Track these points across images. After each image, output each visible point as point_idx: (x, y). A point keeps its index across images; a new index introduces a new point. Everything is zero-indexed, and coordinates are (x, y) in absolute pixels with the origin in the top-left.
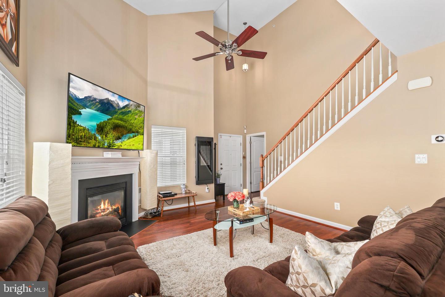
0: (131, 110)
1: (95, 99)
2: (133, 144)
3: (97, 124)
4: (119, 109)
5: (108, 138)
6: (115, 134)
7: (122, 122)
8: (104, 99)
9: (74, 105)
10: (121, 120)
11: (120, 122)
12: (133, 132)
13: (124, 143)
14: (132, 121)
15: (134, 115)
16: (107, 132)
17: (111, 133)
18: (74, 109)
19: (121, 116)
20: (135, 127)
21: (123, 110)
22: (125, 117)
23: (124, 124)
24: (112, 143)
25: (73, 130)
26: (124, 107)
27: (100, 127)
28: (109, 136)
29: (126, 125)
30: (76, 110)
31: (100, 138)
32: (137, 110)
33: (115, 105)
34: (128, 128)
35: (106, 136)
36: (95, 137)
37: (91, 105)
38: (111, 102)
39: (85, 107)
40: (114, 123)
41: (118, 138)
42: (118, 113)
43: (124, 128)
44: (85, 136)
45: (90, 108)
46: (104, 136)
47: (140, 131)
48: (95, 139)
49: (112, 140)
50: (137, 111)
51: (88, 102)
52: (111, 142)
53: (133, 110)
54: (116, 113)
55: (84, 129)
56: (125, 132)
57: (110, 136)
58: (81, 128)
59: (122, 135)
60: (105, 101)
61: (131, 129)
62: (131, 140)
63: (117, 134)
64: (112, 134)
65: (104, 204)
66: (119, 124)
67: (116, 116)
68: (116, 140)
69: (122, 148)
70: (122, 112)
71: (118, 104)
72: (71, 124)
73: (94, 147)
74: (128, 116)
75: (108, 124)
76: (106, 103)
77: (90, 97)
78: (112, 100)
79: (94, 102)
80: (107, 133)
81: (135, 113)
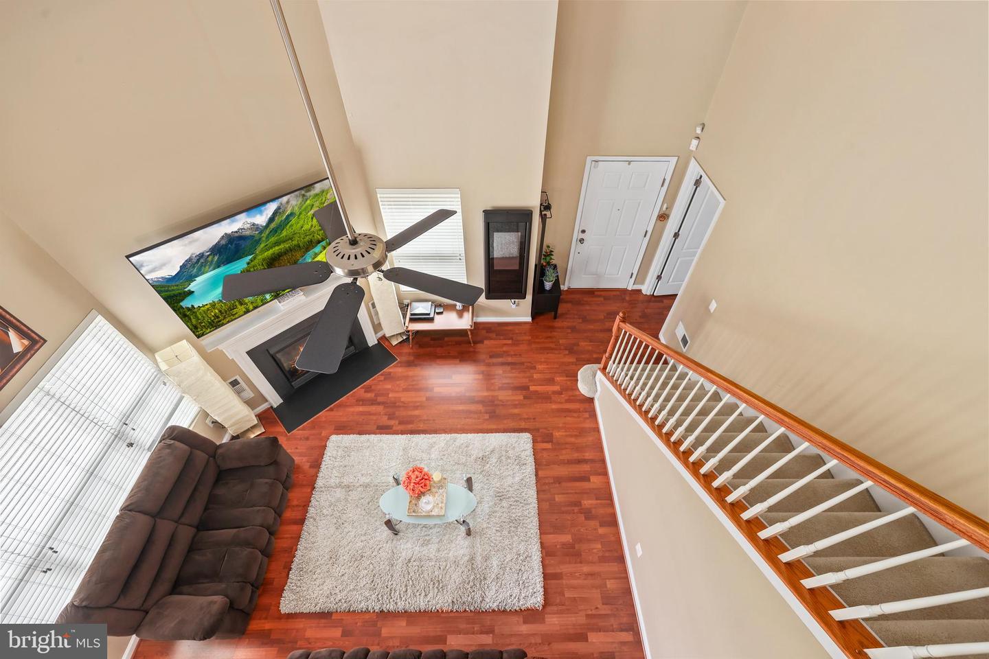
1: (201, 256)
4: (261, 232)
7: (282, 246)
8: (218, 243)
9: (173, 290)
10: (277, 243)
11: (277, 248)
12: (319, 242)
14: (306, 227)
15: (304, 213)
18: (175, 296)
19: (273, 239)
21: (273, 225)
22: (284, 233)
23: (287, 246)
25: (196, 317)
29: (295, 242)
30: (180, 294)
32: (307, 200)
33: (248, 233)
34: (301, 245)
37: (199, 269)
38: (236, 235)
39: (191, 279)
40: (264, 260)
42: (263, 239)
43: (291, 250)
44: (220, 312)
45: (203, 274)
48: (242, 305)
50: (309, 202)
51: (191, 268)
53: (296, 208)
54: (258, 242)
55: (213, 305)
56: (299, 254)
58: (208, 306)
60: (223, 242)
61: (310, 242)
66: (276, 252)
67: (262, 245)
70: (271, 232)
71: (254, 224)
72: (185, 315)
74: (292, 225)
75: (251, 270)
76: (226, 245)
77: (190, 260)
78: (235, 230)
79: (202, 260)
81: (305, 209)
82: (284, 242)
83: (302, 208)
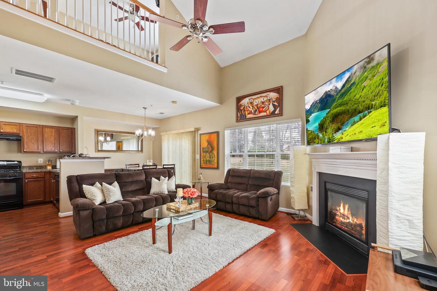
0: (355, 80)
1: (317, 102)
2: (361, 130)
3: (319, 124)
4: (337, 95)
5: (328, 134)
6: (334, 126)
7: (342, 108)
8: (323, 96)
10: (340, 105)
11: (339, 108)
12: (360, 112)
13: (345, 133)
14: (357, 96)
15: (360, 84)
16: (327, 127)
17: (330, 127)
19: (340, 101)
20: (364, 102)
21: (343, 91)
22: (345, 99)
23: (344, 109)
24: (332, 137)
26: (344, 86)
27: (321, 126)
28: (328, 131)
29: (348, 107)
31: (321, 135)
32: (366, 71)
33: (332, 93)
34: (350, 111)
35: (326, 132)
36: (318, 137)
37: (314, 110)
38: (329, 93)
39: (311, 114)
40: (332, 114)
41: (339, 129)
42: (337, 99)
43: (344, 113)
44: (312, 137)
45: (314, 113)
46: (324, 133)
47: (373, 103)
48: (318, 138)
49: (331, 134)
50: (366, 73)
51: (313, 107)
52: (331, 136)
53: (358, 78)
54: (334, 100)
55: (312, 132)
56: (346, 117)
57: (330, 131)
59: (343, 124)
61: (355, 110)
62: (356, 125)
63: (336, 126)
64: (331, 128)
66: (338, 111)
67: (335, 104)
68: (335, 133)
69: (343, 140)
70: (340, 95)
71: (336, 88)
73: (318, 143)
74: (351, 93)
75: (327, 119)
76: (324, 99)
77: (313, 103)
78: (329, 90)
79: (316, 105)
80: (327, 129)
81: (362, 80)
82: (343, 105)
83: (361, 79)
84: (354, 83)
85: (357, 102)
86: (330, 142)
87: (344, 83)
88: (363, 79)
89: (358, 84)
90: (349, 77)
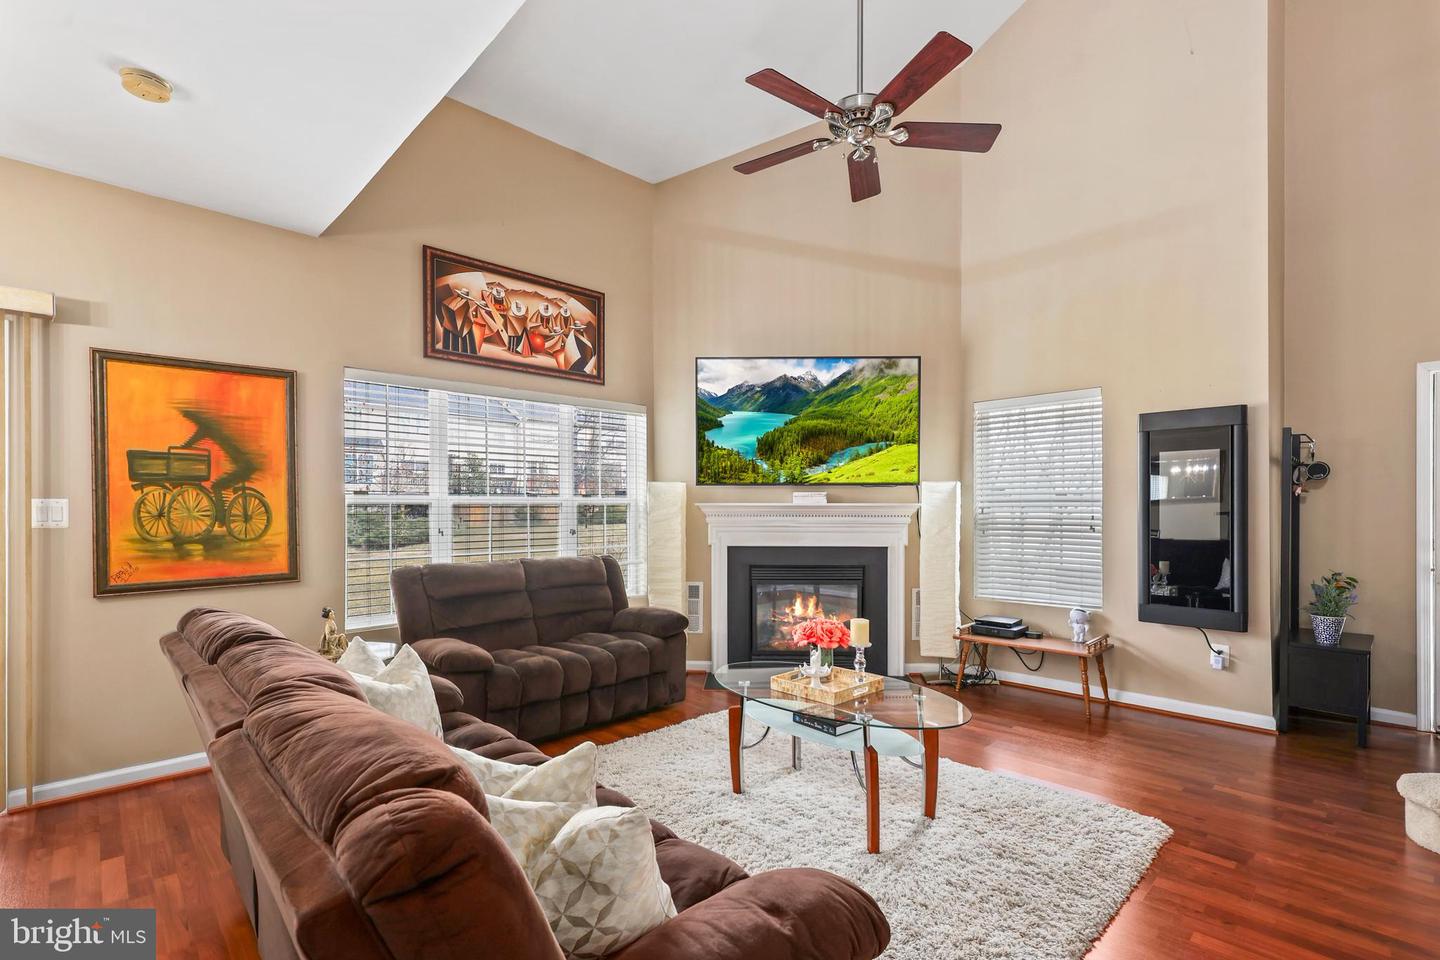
0: (862, 382)
1: (752, 388)
2: (871, 471)
3: (758, 440)
4: (817, 393)
5: (789, 466)
6: (809, 453)
7: (828, 422)
8: (774, 381)
9: (708, 412)
10: (826, 416)
11: (822, 421)
12: (869, 441)
13: (838, 471)
14: (865, 413)
15: (871, 393)
16: (785, 452)
17: (795, 453)
18: (707, 420)
19: (824, 408)
20: (879, 425)
21: (832, 391)
22: (839, 407)
23: (834, 425)
24: (800, 474)
25: (709, 458)
26: (835, 383)
27: (765, 444)
28: (789, 460)
29: (844, 426)
30: (712, 420)
31: (765, 466)
32: (882, 378)
33: (804, 386)
34: (849, 433)
35: (782, 461)
36: (754, 467)
37: (741, 403)
38: (793, 382)
39: (729, 409)
40: (803, 428)
41: (819, 462)
42: (816, 402)
43: (835, 434)
44: (731, 466)
45: (741, 410)
46: (777, 462)
47: (896, 432)
48: (754, 471)
49: (798, 468)
50: (883, 381)
51: (738, 397)
52: (797, 472)
53: (866, 382)
54: (809, 402)
55: (730, 453)
56: (840, 443)
57: (794, 459)
58: (724, 452)
59: (831, 453)
60: (778, 384)
61: (861, 435)
62: (861, 462)
63: (812, 454)
64: (798, 455)
65: (805, 607)
66: (820, 426)
67: (810, 409)
68: (810, 467)
69: (832, 481)
70: (827, 397)
71: (815, 379)
72: (703, 447)
73: (755, 483)
74: (851, 402)
75: (785, 433)
76: (779, 389)
77: (739, 387)
78: (796, 376)
79: (749, 394)
80: (785, 455)
81: (874, 389)
82: (833, 418)
83: (873, 386)
84: (858, 388)
85: (864, 422)
86: (795, 482)
87: (835, 377)
88: (877, 387)
89: (867, 391)
90: (849, 373)
